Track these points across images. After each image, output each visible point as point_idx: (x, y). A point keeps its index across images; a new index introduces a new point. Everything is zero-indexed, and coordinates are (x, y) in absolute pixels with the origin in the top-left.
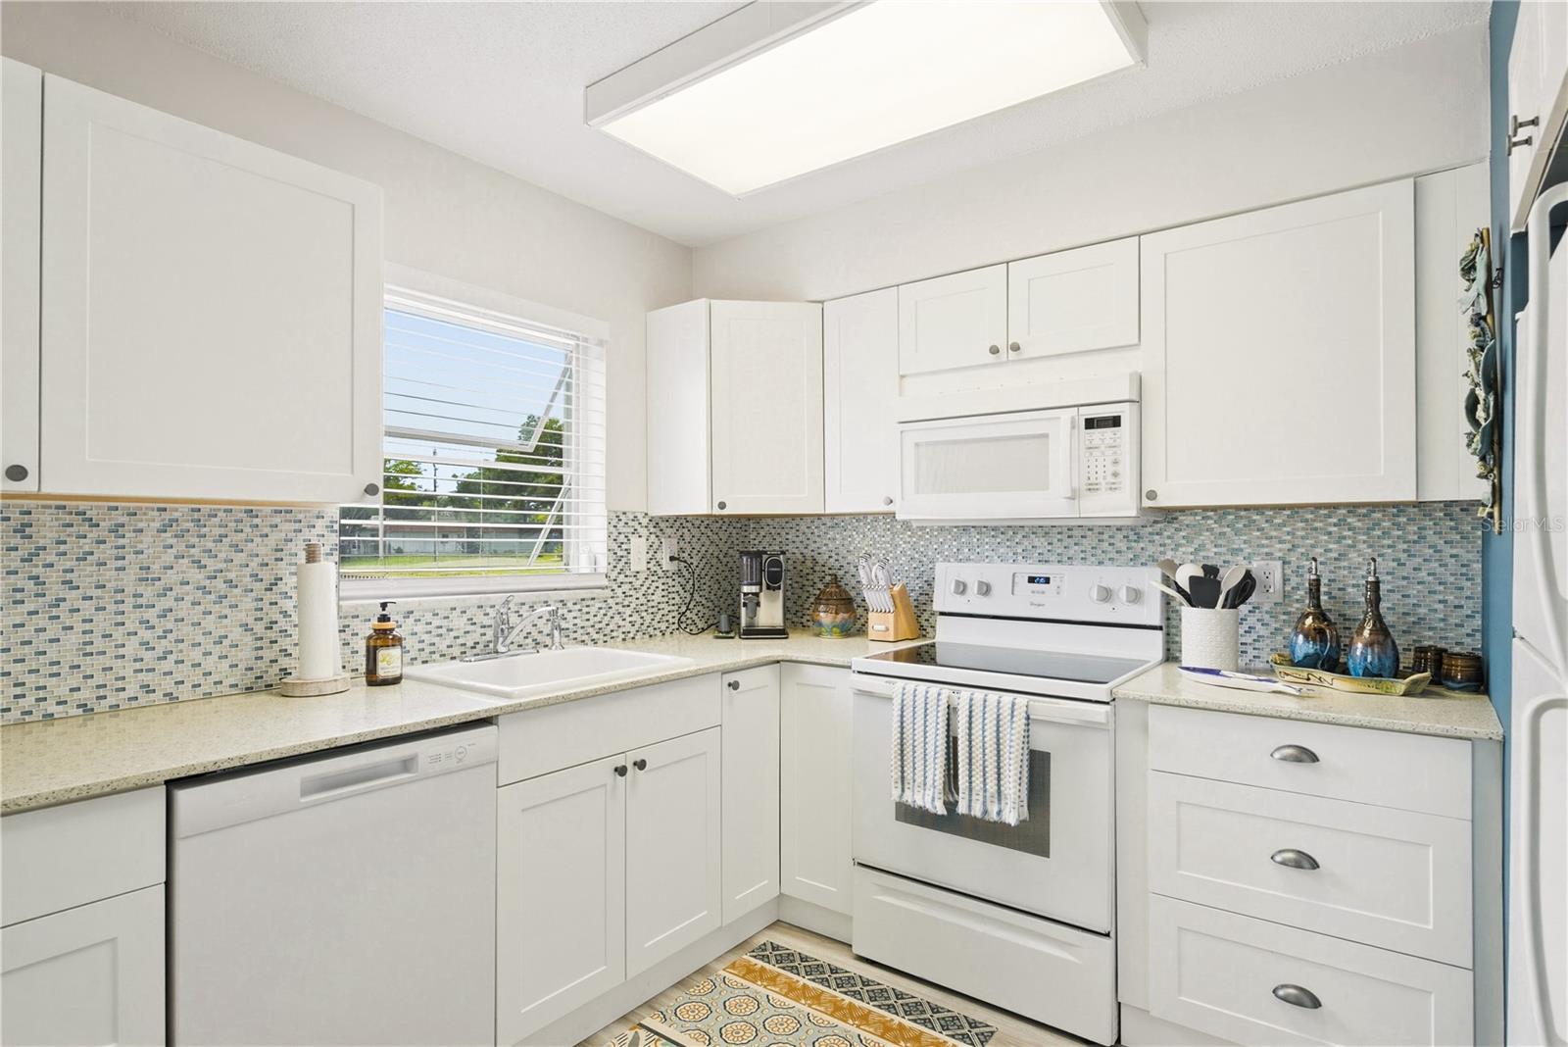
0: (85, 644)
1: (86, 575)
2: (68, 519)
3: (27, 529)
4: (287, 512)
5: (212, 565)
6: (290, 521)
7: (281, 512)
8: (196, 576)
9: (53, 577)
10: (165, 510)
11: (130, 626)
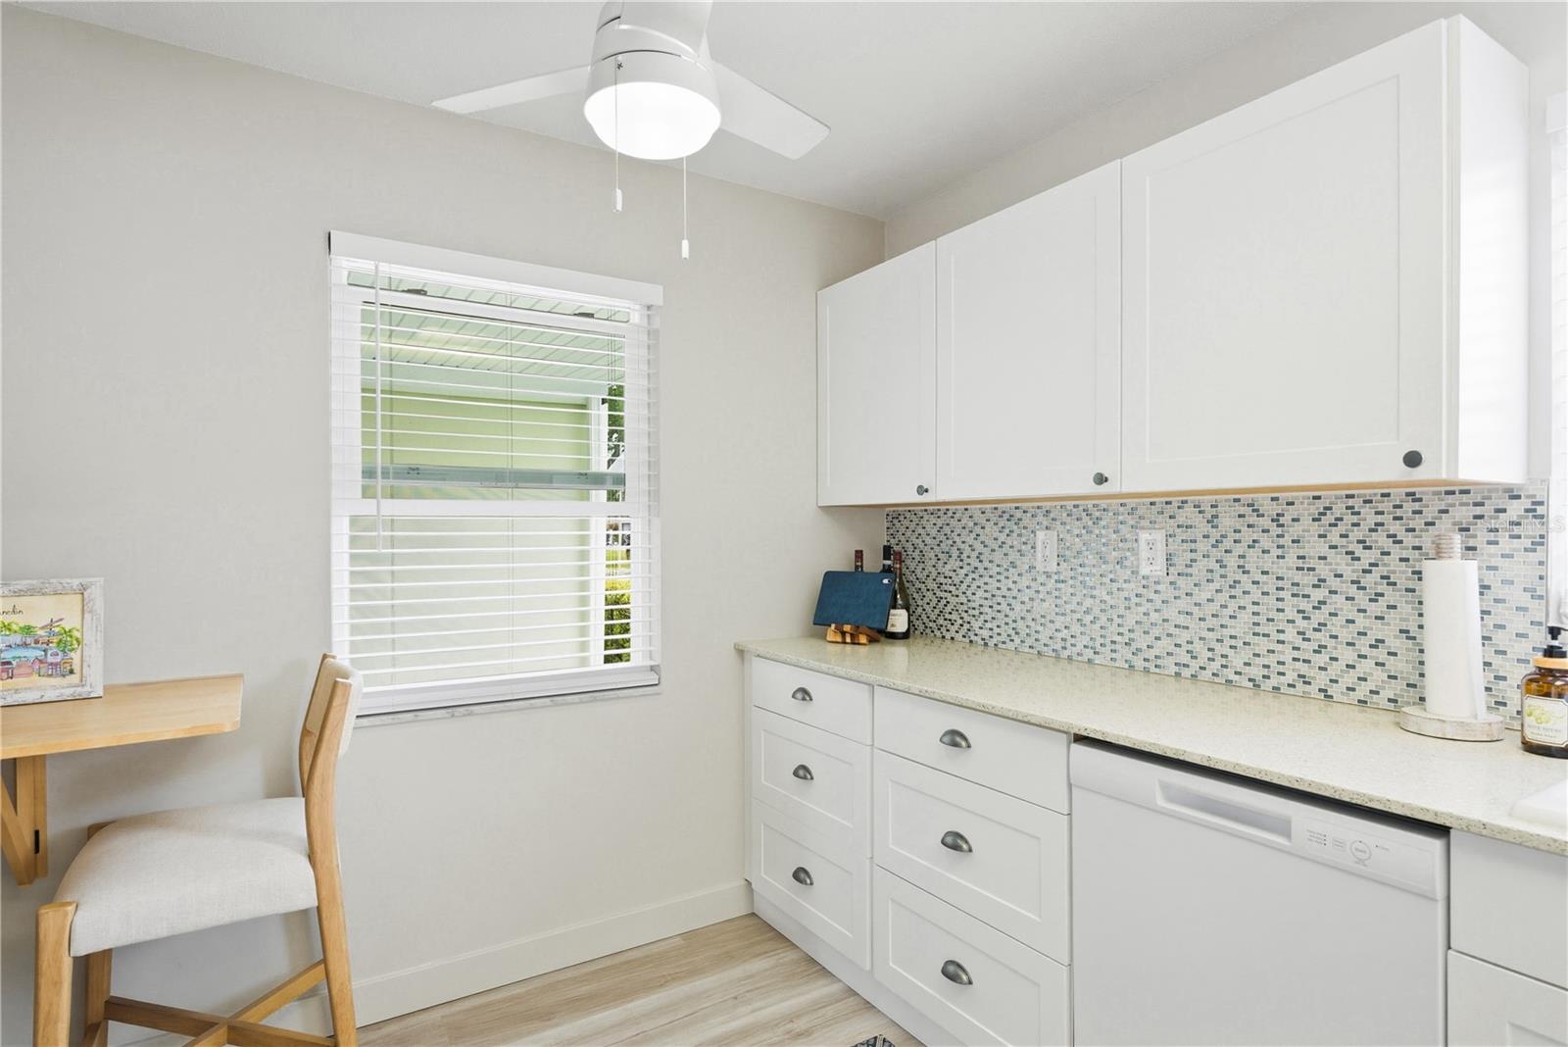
0: (1254, 624)
1: (1253, 558)
2: (1243, 510)
3: (1215, 520)
4: (1462, 492)
5: (1367, 557)
6: (1467, 504)
7: (1453, 493)
8: (1349, 571)
9: (1232, 562)
10: (1319, 498)
11: (1291, 614)
